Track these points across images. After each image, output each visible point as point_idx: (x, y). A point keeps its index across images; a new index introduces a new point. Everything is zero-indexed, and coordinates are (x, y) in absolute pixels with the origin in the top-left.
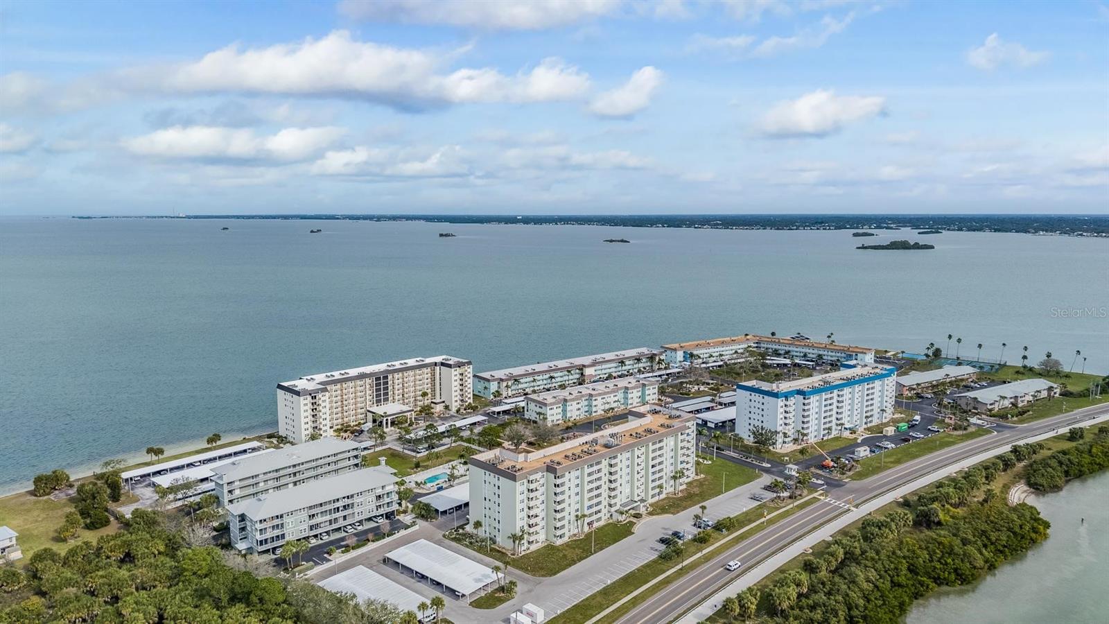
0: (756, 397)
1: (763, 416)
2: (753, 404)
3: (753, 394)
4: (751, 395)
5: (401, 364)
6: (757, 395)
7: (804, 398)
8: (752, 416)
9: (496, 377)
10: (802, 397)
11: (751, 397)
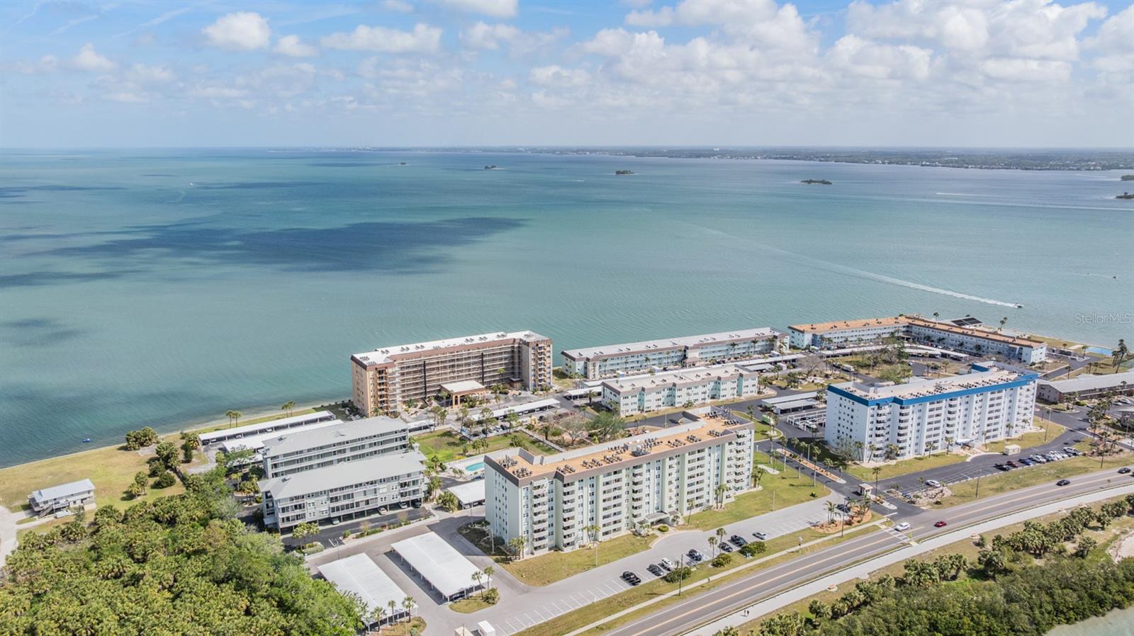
0: (847, 402)
1: (852, 423)
2: (843, 409)
3: (844, 398)
4: (841, 399)
5: (481, 338)
6: (848, 399)
7: (902, 408)
8: (841, 422)
9: (584, 356)
10: (899, 406)
11: (841, 402)
